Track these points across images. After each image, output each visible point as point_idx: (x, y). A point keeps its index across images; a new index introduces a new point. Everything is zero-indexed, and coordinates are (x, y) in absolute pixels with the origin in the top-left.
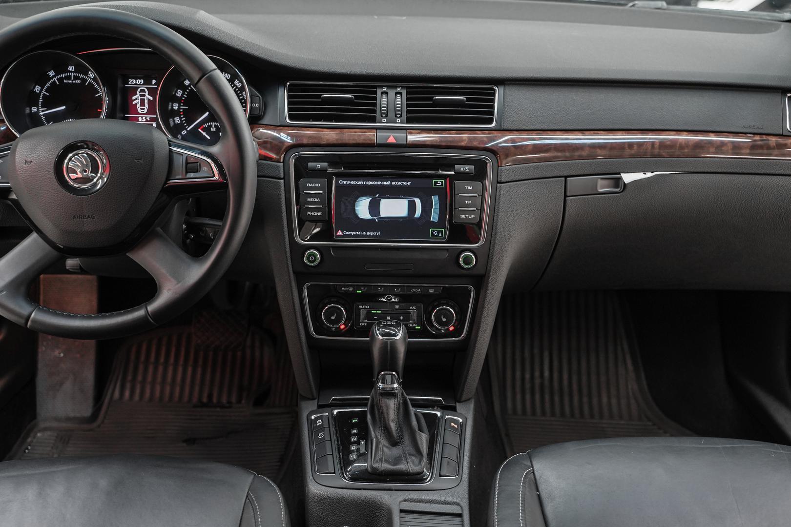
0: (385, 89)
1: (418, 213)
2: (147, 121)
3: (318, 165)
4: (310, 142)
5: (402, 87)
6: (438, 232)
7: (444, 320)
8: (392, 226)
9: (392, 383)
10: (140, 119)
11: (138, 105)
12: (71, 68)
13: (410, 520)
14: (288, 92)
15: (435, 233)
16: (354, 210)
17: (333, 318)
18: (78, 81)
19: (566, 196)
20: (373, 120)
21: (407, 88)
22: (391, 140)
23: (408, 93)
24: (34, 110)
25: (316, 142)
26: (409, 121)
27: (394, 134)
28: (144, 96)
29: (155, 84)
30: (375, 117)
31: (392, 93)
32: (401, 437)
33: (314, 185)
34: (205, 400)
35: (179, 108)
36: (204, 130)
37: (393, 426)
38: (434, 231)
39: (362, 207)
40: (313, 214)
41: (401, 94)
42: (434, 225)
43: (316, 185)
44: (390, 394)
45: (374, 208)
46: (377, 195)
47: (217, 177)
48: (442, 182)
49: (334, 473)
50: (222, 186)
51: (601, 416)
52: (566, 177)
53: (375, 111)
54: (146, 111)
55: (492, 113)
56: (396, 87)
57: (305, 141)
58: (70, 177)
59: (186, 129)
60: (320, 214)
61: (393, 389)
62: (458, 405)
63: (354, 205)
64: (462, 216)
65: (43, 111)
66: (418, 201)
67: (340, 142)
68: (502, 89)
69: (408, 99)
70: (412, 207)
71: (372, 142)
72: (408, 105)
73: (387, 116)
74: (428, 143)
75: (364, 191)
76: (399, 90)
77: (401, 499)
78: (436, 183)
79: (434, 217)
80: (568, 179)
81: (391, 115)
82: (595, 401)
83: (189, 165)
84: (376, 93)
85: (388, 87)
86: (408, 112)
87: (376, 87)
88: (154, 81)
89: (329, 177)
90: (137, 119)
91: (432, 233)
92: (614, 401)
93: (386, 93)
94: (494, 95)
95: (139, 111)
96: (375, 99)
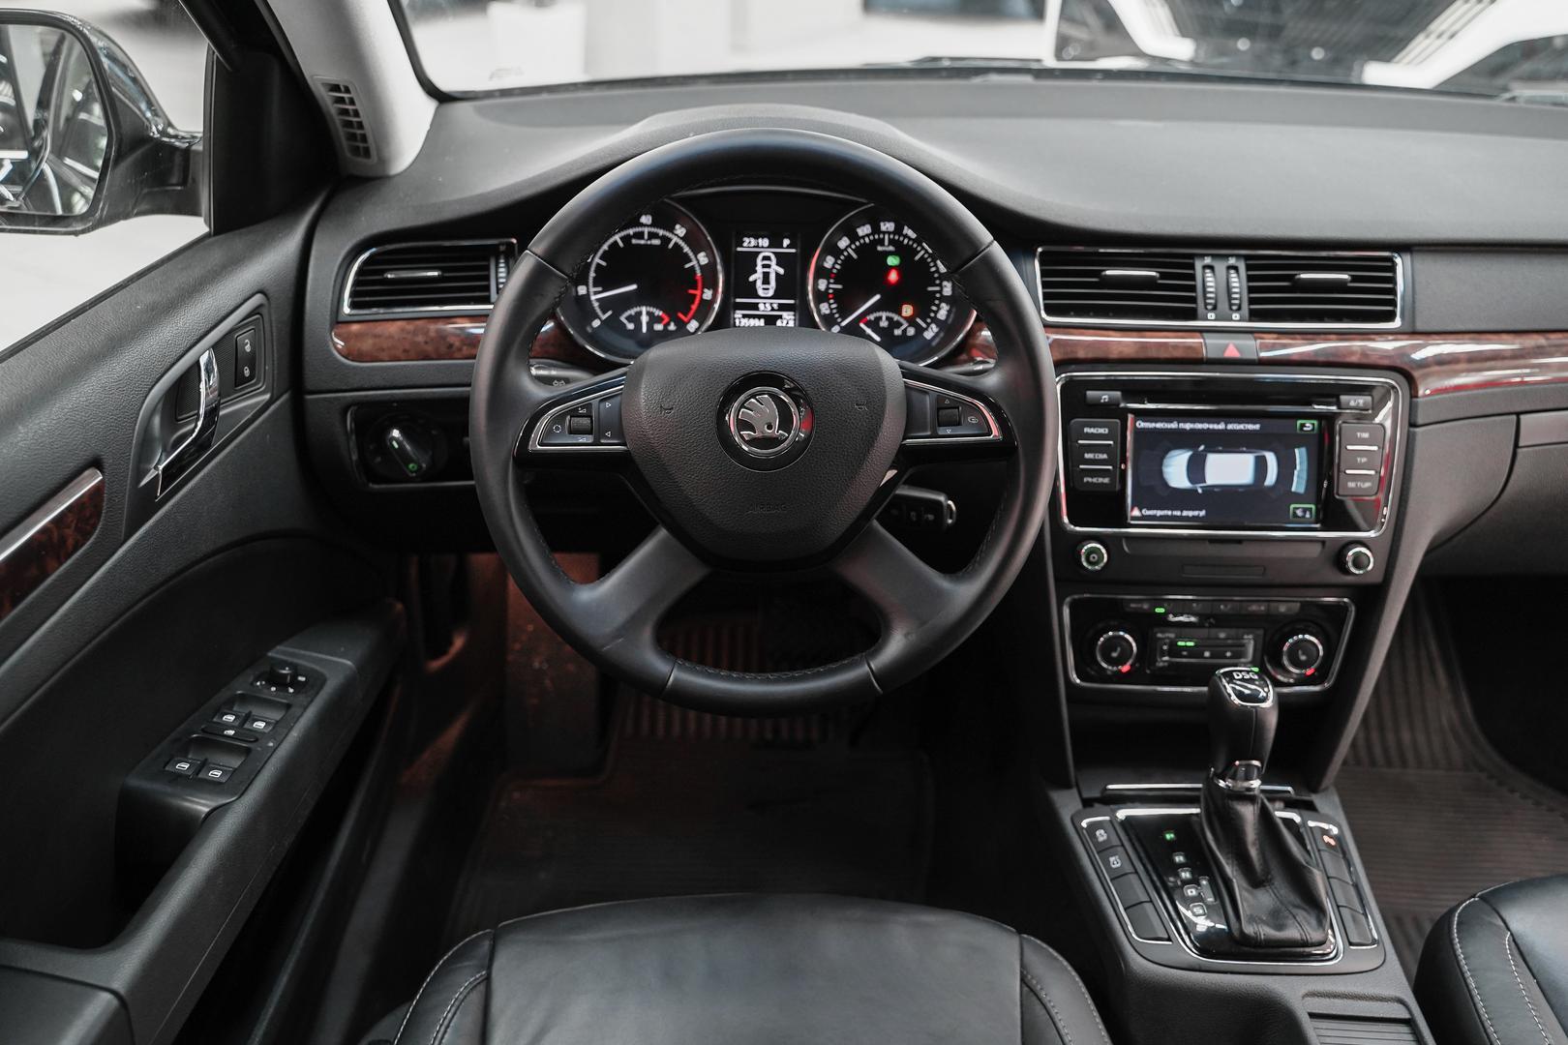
0: (1208, 261)
1: (1271, 478)
2: (773, 309)
3: (1105, 396)
4: (1090, 355)
5: (1238, 256)
6: (1305, 510)
7: (1303, 658)
8: (1225, 503)
9: (1248, 778)
10: (761, 306)
11: (759, 284)
12: (646, 219)
13: (1329, 1033)
14: (1041, 264)
15: (1299, 513)
16: (1161, 473)
17: (1114, 655)
18: (656, 242)
19: (1516, 446)
20: (1192, 315)
21: (1247, 258)
22: (1232, 352)
23: (1248, 268)
24: (582, 290)
25: (1100, 354)
26: (1254, 315)
27: (1238, 342)
28: (769, 266)
29: (788, 247)
30: (1195, 310)
31: (1220, 266)
32: (1267, 870)
33: (1097, 430)
34: (769, 736)
35: (828, 288)
36: (869, 324)
37: (1253, 852)
38: (1298, 508)
39: (1176, 470)
40: (1095, 480)
41: (1236, 268)
42: (1298, 498)
43: (1101, 431)
44: (1248, 797)
45: (1196, 469)
46: (1202, 445)
47: (995, 432)
48: (1313, 424)
49: (1169, 939)
50: (1003, 451)
51: (1404, 763)
52: (1518, 414)
53: (1194, 300)
54: (771, 293)
55: (1393, 303)
56: (1227, 256)
57: (1081, 354)
58: (742, 437)
59: (839, 324)
60: (1106, 480)
61: (1249, 789)
62: (1316, 799)
63: (1161, 464)
64: (1351, 485)
65: (596, 293)
66: (1271, 458)
67: (1142, 355)
68: (1408, 258)
69: (1250, 278)
70: (1261, 466)
71: (1200, 356)
72: (1251, 290)
73: (1215, 308)
74: (1295, 358)
75: (1180, 440)
76: (1232, 261)
77: (1303, 991)
78: (1303, 425)
79: (1298, 484)
80: (1522, 417)
81: (1223, 305)
83: (943, 412)
84: (1192, 267)
85: (1214, 256)
86: (1251, 301)
87: (1192, 256)
88: (786, 242)
89: (1122, 415)
90: (755, 307)
91: (1294, 513)
93: (1211, 268)
94: (1393, 269)
95: (761, 293)
96: (1193, 277)
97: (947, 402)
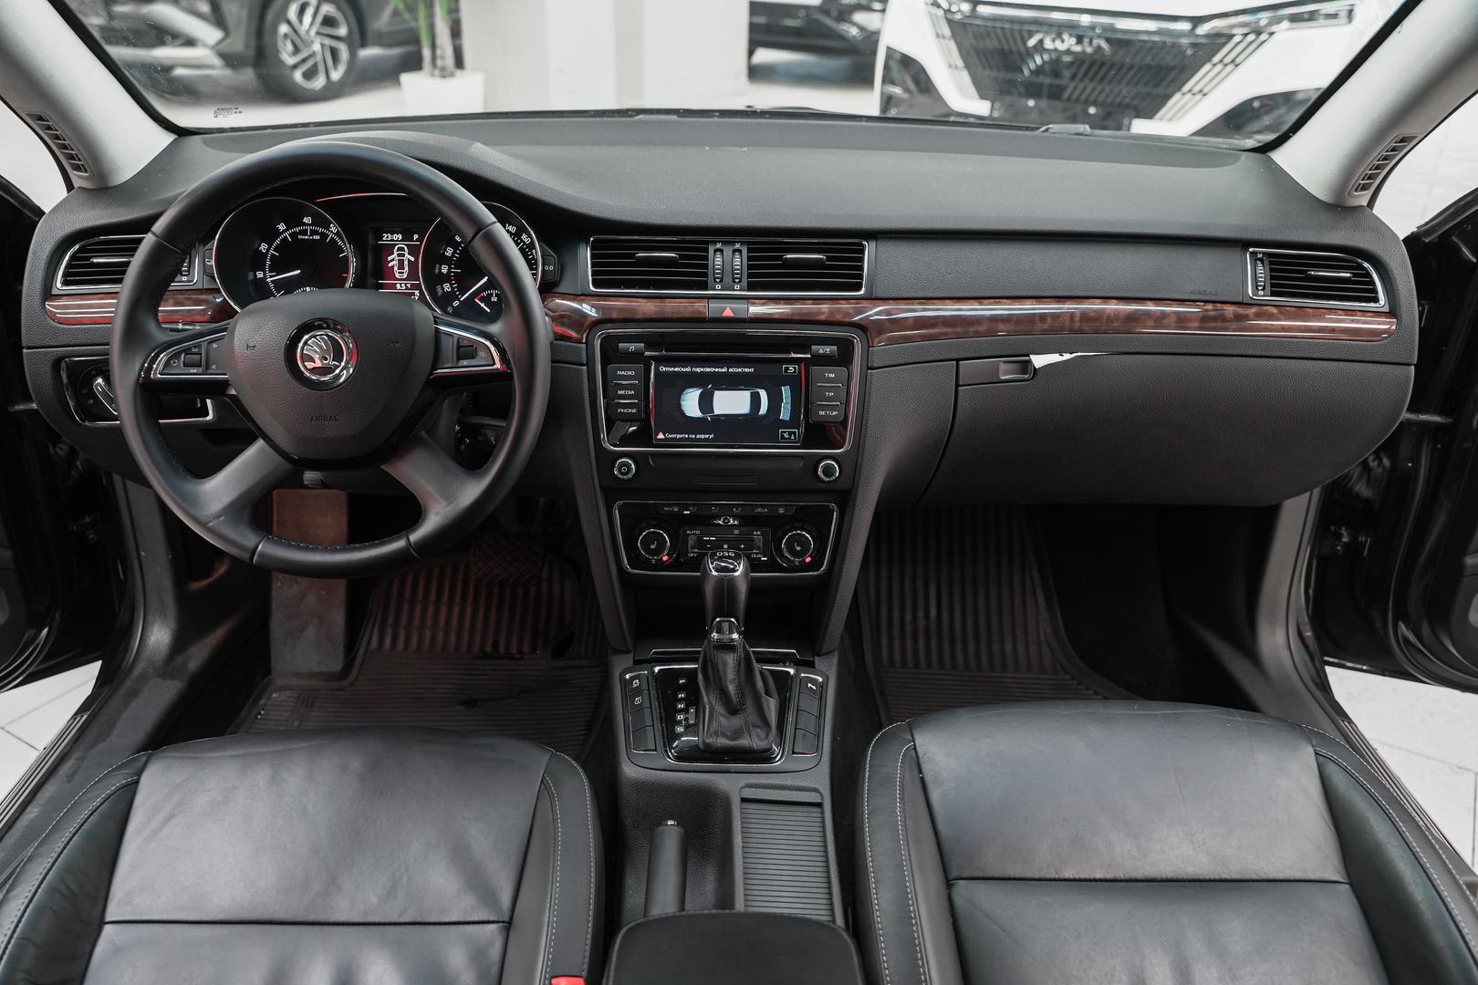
0: (719, 246)
1: (763, 410)
2: (407, 288)
3: (632, 347)
4: (621, 316)
5: (742, 243)
6: (790, 434)
7: (799, 548)
8: (729, 427)
9: (731, 632)
10: (398, 286)
11: (396, 268)
12: (307, 220)
13: (757, 816)
14: (591, 250)
15: (786, 435)
16: (679, 405)
17: (653, 547)
18: (317, 237)
19: (957, 385)
20: (704, 286)
21: (749, 243)
22: (728, 313)
23: (749, 251)
24: (260, 275)
25: (629, 316)
26: (751, 287)
27: (731, 306)
28: (403, 255)
29: (417, 241)
30: (706, 282)
31: (728, 251)
32: (742, 703)
33: (627, 373)
34: (489, 650)
35: (449, 272)
36: (482, 300)
37: (731, 688)
38: (785, 432)
39: (690, 403)
40: (626, 411)
41: (740, 251)
42: (784, 424)
43: (630, 373)
44: (728, 647)
45: (706, 402)
46: (710, 385)
47: (498, 365)
48: (795, 368)
49: (655, 750)
50: (503, 378)
52: (958, 360)
53: (706, 275)
54: (405, 276)
55: (861, 277)
56: (734, 243)
57: (614, 315)
58: (305, 367)
59: (459, 299)
60: (634, 411)
61: (732, 640)
62: (817, 660)
63: (679, 399)
64: (822, 413)
65: (271, 277)
66: (763, 394)
67: (660, 316)
68: (873, 244)
69: (750, 259)
70: (755, 401)
71: (702, 316)
72: (750, 267)
73: (721, 281)
74: (777, 316)
75: (693, 380)
76: (737, 246)
77: (741, 784)
78: (787, 369)
79: (785, 414)
80: (961, 362)
81: (728, 279)
82: (996, 647)
83: (462, 349)
84: (707, 250)
85: (724, 243)
86: (750, 275)
87: (707, 243)
88: (416, 237)
89: (646, 362)
90: (394, 286)
91: (782, 436)
92: (1021, 649)
93: (721, 251)
94: (862, 252)
95: (397, 276)
96: (706, 258)
97: (466, 342)
